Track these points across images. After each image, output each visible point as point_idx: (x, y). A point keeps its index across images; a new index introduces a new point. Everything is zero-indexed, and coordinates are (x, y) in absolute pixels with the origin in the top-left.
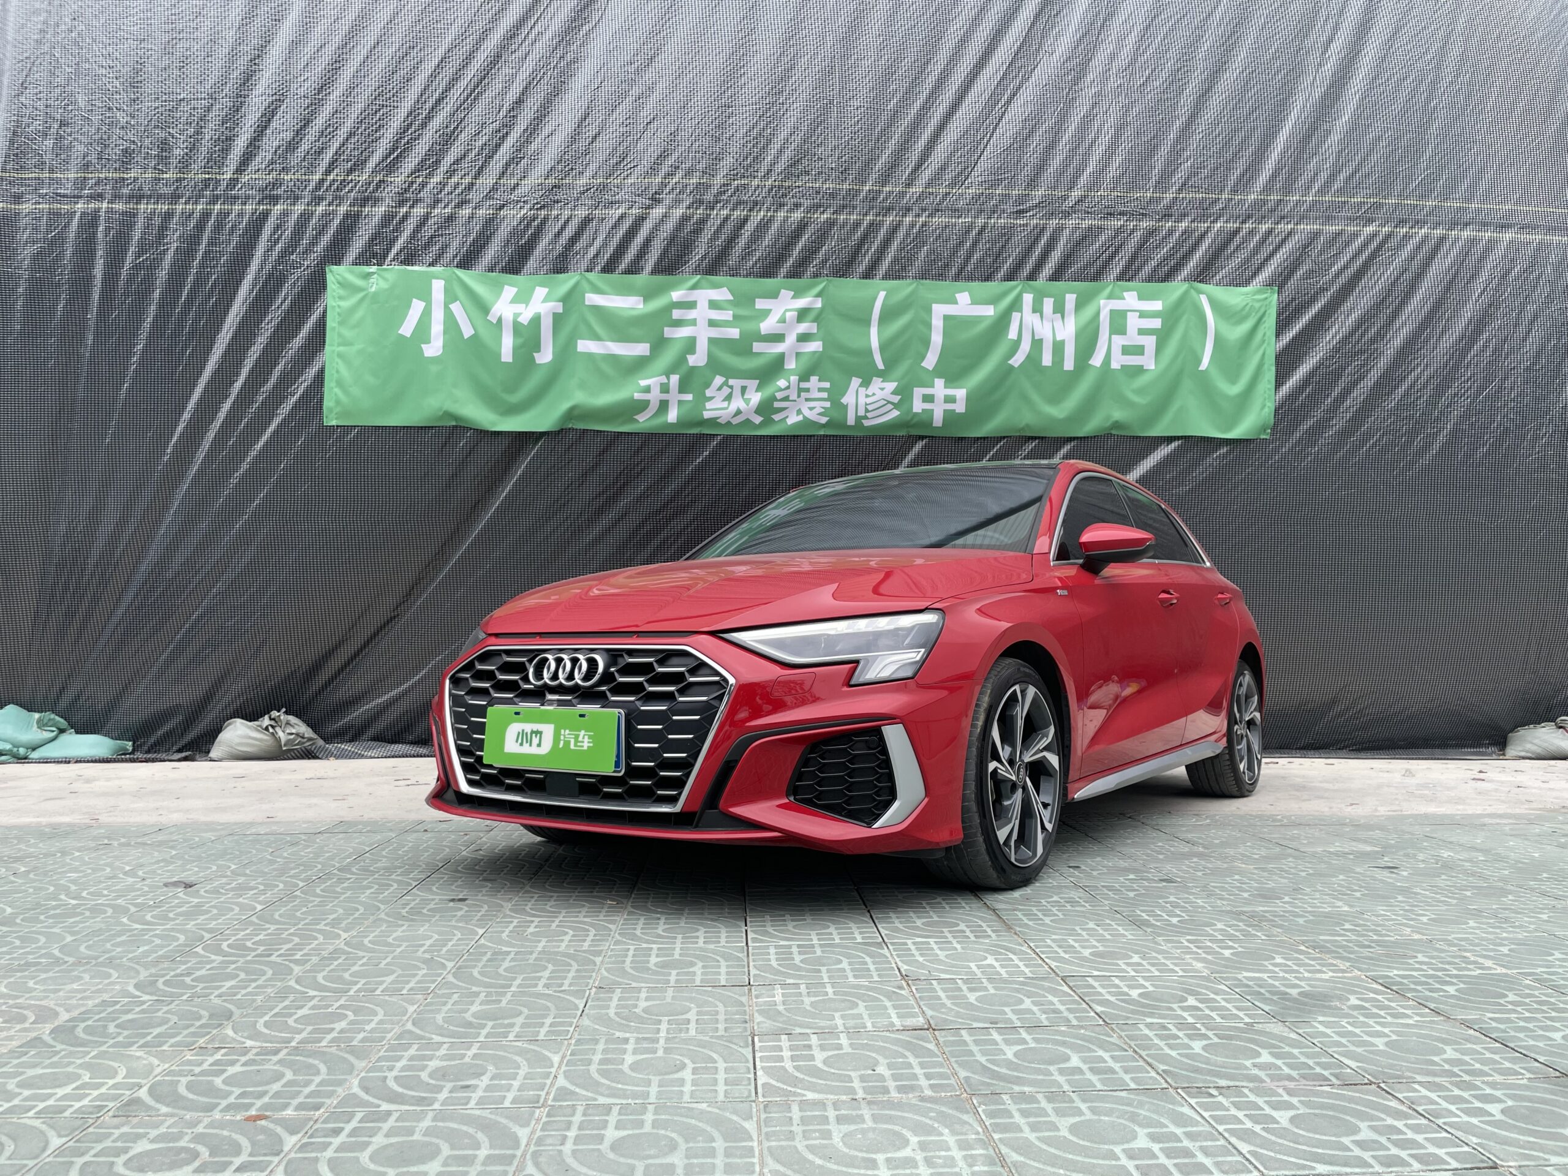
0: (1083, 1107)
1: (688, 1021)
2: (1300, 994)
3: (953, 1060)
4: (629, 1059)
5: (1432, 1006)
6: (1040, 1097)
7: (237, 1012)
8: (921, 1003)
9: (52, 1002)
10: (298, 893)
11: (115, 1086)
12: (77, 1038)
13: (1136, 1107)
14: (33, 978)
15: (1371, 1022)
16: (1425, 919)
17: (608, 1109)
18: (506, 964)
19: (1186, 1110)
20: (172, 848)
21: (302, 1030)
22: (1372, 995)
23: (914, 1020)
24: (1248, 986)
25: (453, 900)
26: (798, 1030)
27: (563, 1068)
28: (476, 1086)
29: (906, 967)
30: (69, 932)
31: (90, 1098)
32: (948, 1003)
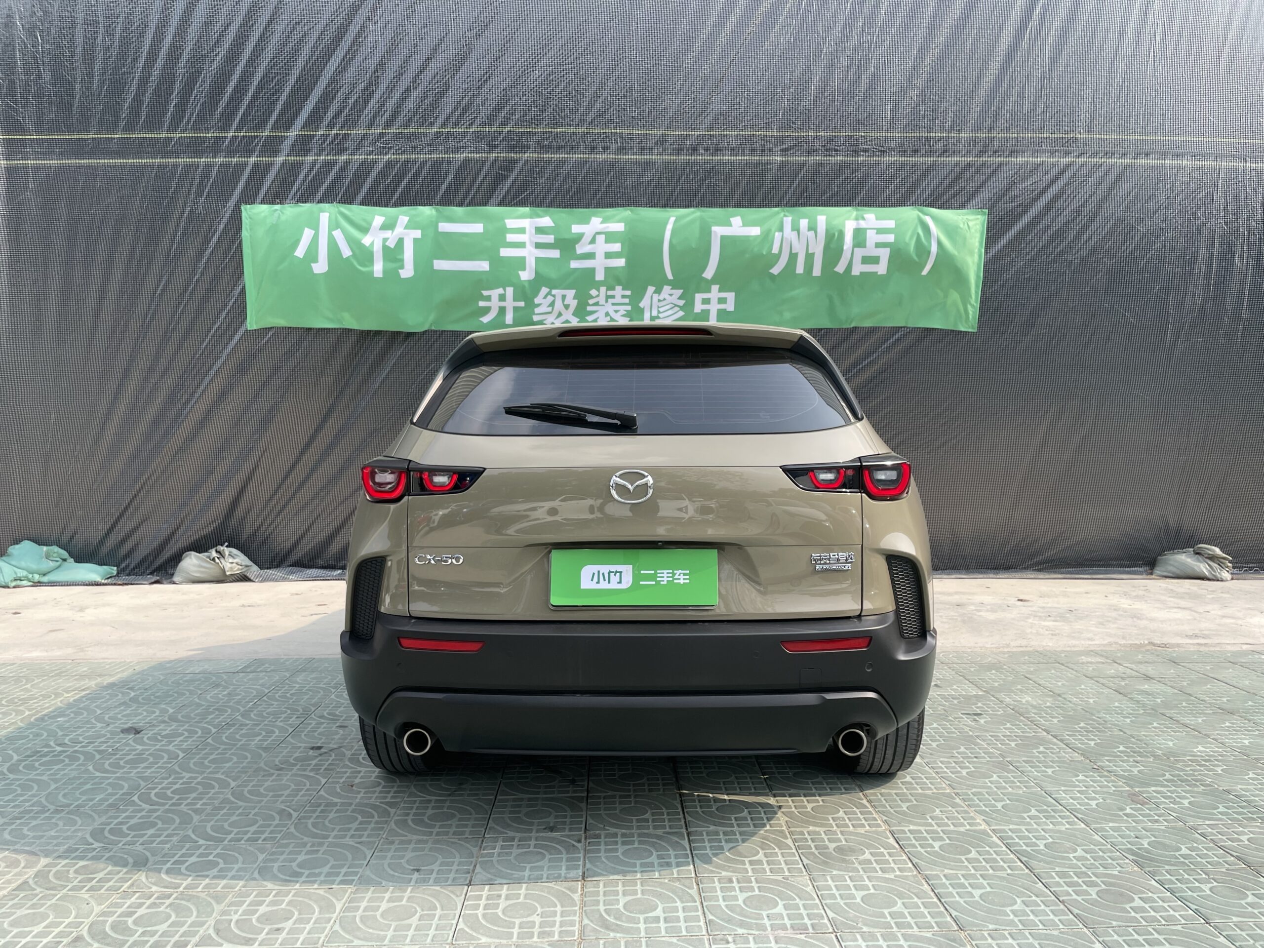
1: (433, 870)
2: (835, 848)
5: (915, 860)
7: (151, 859)
9: (38, 848)
10: (209, 740)
11: (69, 925)
12: (50, 881)
15: (866, 876)
18: (332, 815)
20: (131, 689)
22: (882, 850)
23: (575, 872)
24: (807, 841)
25: (312, 748)
27: (341, 914)
28: (284, 929)
29: (591, 821)
30: (52, 780)
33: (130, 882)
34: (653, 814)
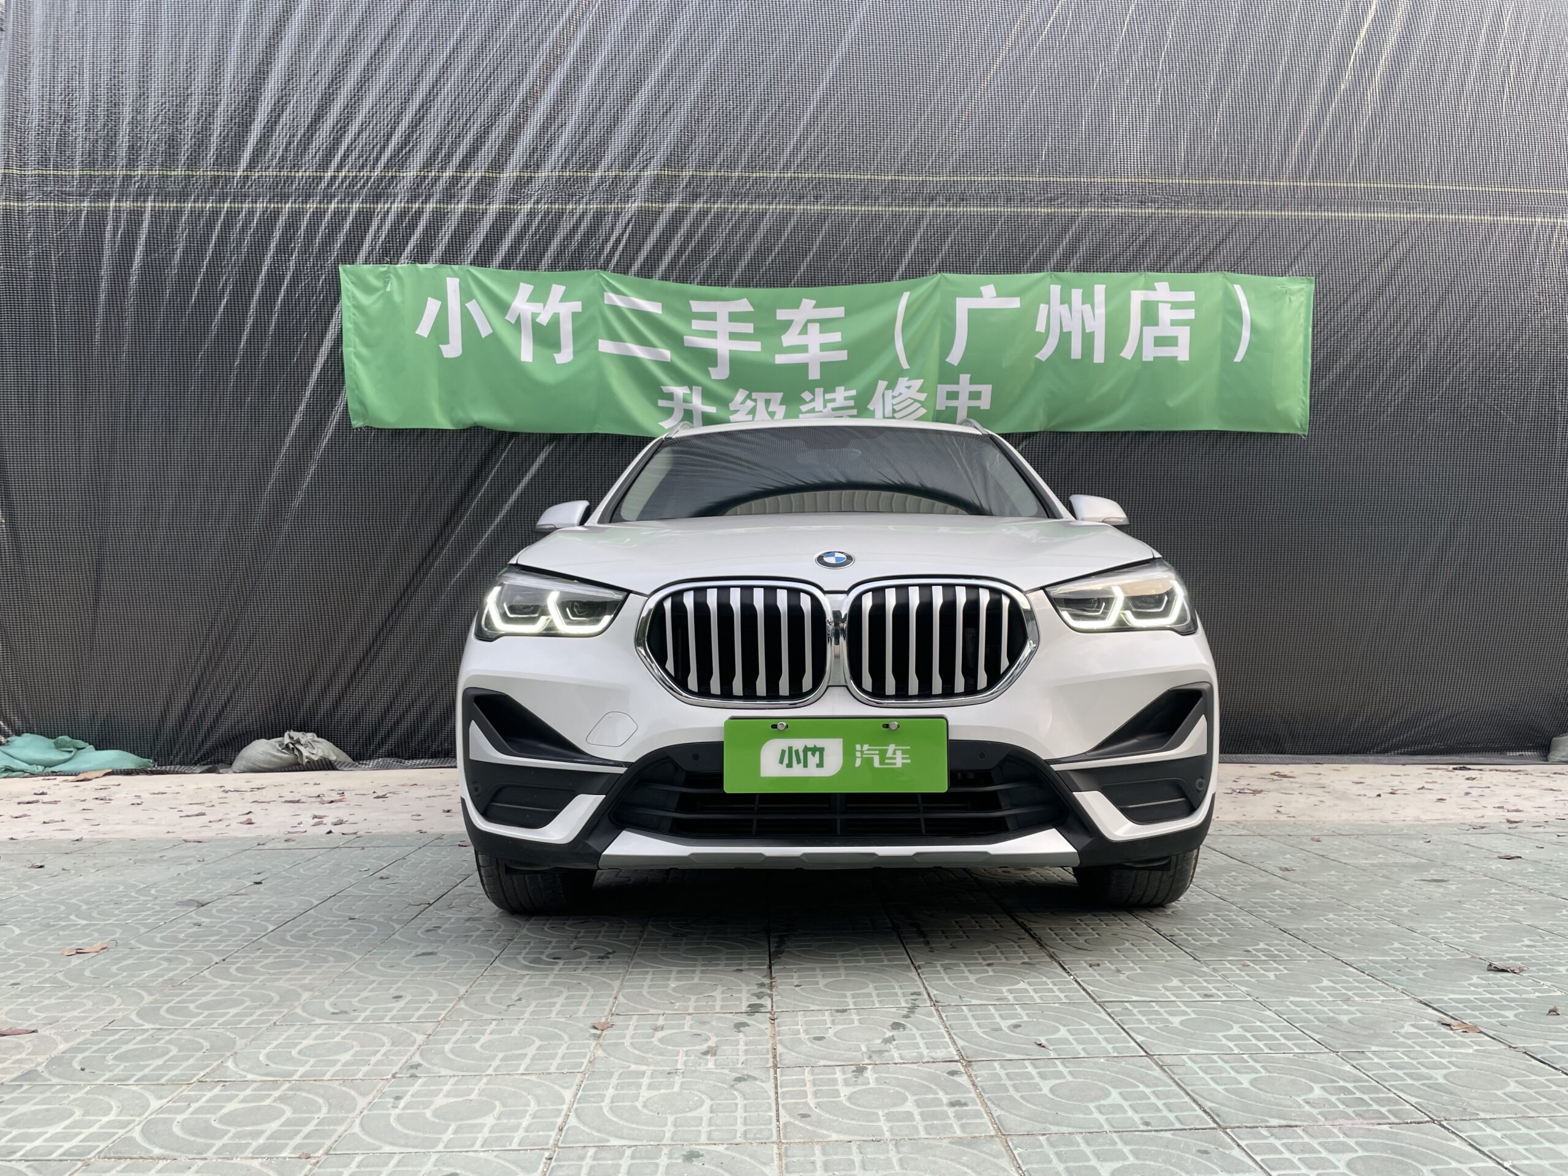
0: (1126, 1150)
2: (1350, 1021)
3: (986, 1096)
4: (645, 1094)
5: (1491, 1033)
6: (1079, 1138)
7: (240, 1043)
8: (952, 1032)
11: (109, 1124)
13: (1182, 1151)
14: (35, 1004)
15: (1428, 1052)
16: (1477, 937)
17: (620, 1151)
19: (1236, 1152)
21: (306, 1062)
22: (1427, 1022)
23: (944, 1050)
24: (1297, 1013)
25: (468, 920)
26: (822, 1063)
27: (576, 1106)
28: (483, 1126)
29: (935, 992)
31: (81, 1137)
32: (979, 1032)
33: (208, 1070)
34: (1030, 984)
